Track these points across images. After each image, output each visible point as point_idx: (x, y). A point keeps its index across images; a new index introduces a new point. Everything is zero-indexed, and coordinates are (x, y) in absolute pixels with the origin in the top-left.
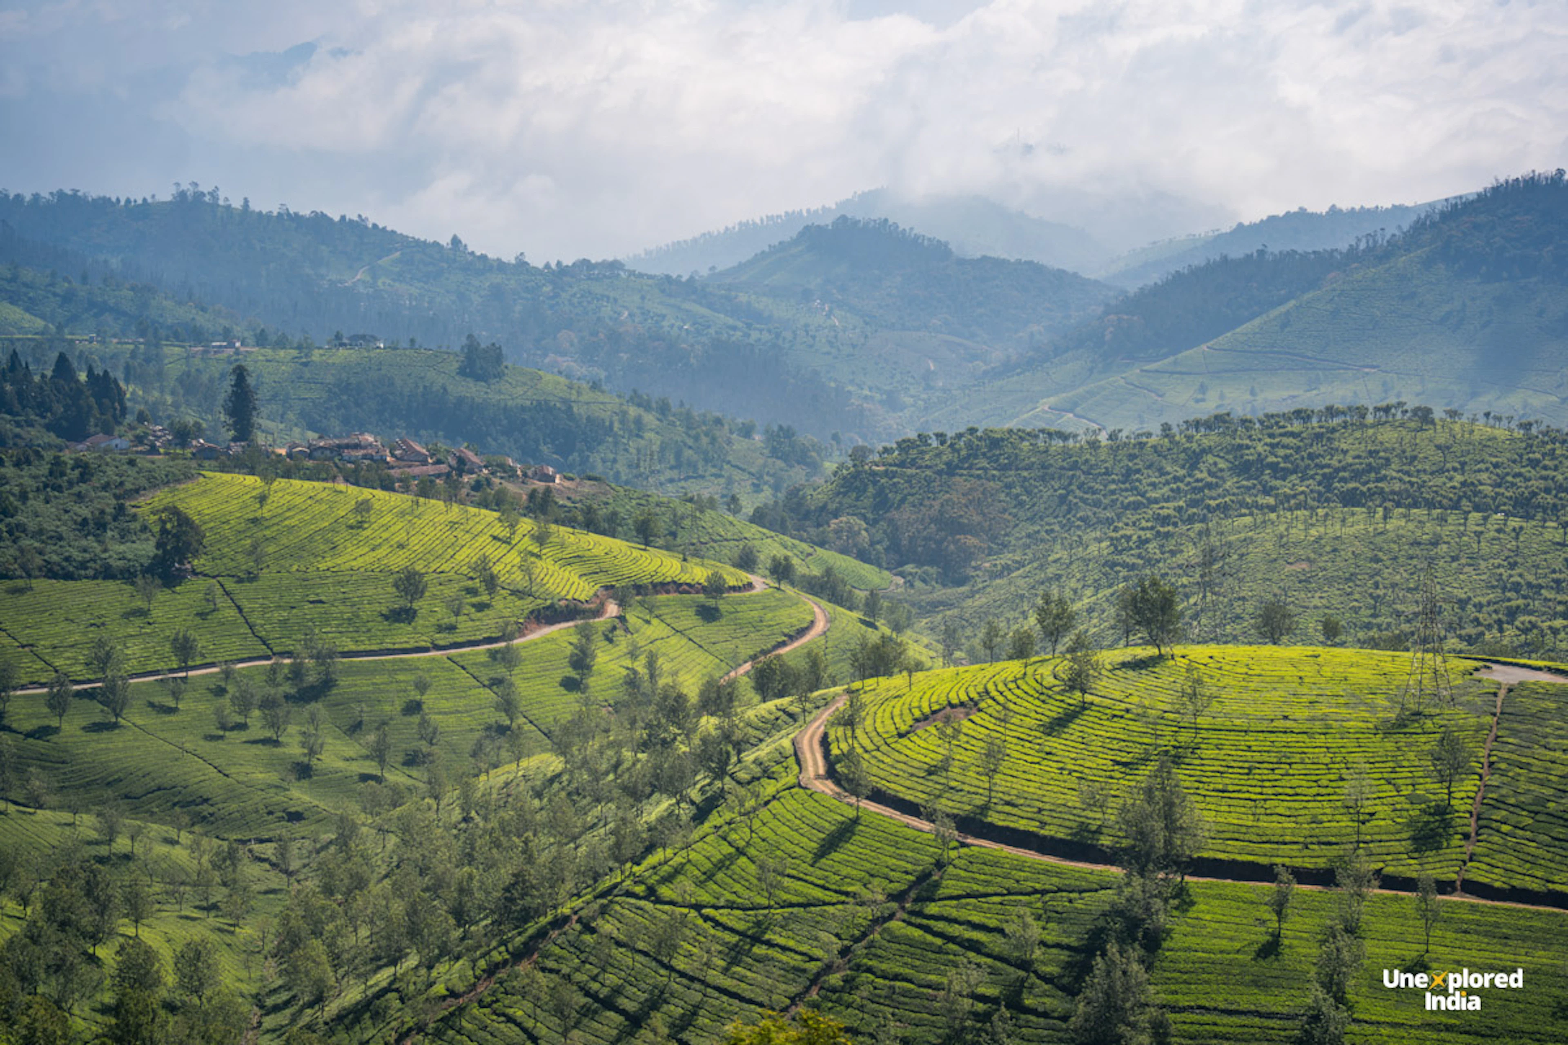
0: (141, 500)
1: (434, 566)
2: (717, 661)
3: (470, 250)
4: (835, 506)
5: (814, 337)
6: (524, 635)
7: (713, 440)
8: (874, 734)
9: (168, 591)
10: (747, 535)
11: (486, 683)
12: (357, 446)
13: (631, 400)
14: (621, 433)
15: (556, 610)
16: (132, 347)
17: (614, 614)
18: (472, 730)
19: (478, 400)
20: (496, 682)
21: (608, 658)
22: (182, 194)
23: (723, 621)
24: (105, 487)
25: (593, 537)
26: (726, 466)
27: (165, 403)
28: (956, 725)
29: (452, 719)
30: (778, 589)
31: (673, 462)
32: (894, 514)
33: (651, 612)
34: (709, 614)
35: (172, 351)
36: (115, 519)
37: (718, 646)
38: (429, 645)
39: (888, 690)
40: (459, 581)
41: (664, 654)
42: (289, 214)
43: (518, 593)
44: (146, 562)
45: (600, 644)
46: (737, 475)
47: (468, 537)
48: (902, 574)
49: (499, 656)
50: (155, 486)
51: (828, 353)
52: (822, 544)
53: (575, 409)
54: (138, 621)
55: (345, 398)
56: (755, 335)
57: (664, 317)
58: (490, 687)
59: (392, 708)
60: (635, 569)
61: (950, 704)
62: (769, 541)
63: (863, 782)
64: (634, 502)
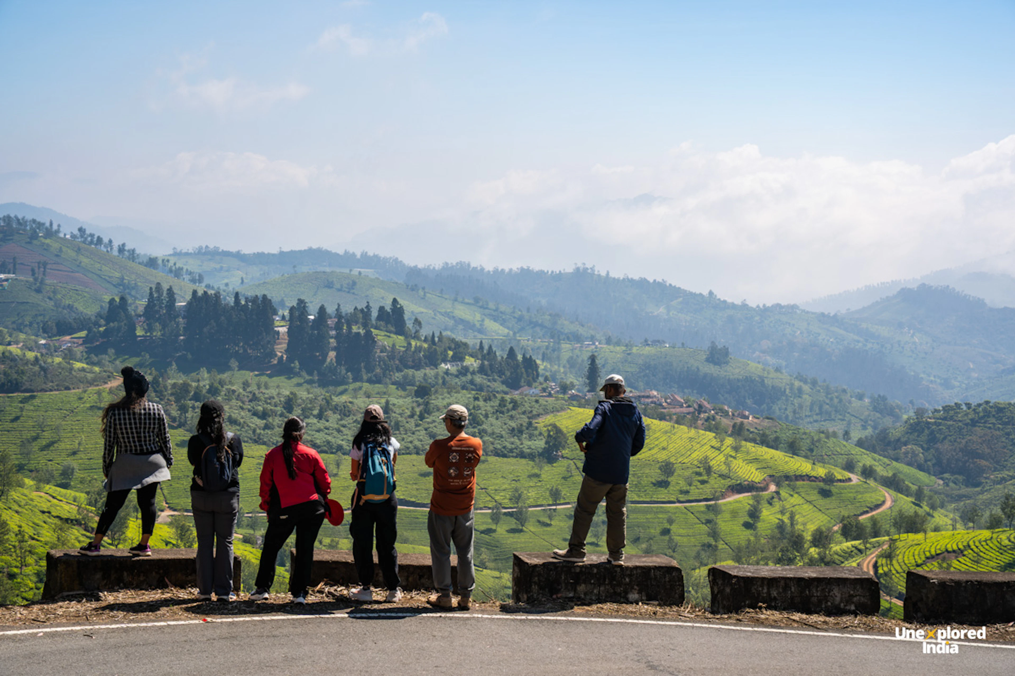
0: (540, 420)
1: (680, 460)
2: (829, 519)
3: (718, 297)
4: (905, 439)
5: (903, 348)
6: (725, 498)
7: (841, 401)
8: (902, 564)
9: (550, 465)
10: (853, 452)
11: (704, 521)
12: (648, 397)
13: (796, 378)
14: (790, 395)
15: (742, 486)
16: (547, 344)
17: (774, 490)
18: (695, 546)
19: (715, 375)
20: (708, 522)
21: (769, 513)
22: (578, 269)
23: (834, 498)
24: (524, 413)
25: (765, 449)
26: (847, 415)
27: (559, 371)
28: (949, 562)
29: (685, 539)
30: (866, 482)
31: (817, 411)
32: (939, 445)
33: (794, 490)
34: (825, 494)
35: (565, 346)
36: (527, 429)
37: (830, 511)
38: (675, 500)
39: (913, 541)
40: (692, 468)
41: (799, 513)
42: (628, 279)
43: (722, 476)
44: (540, 451)
45: (765, 506)
46: (853, 420)
47: (698, 446)
48: (942, 479)
49: (711, 508)
50: (547, 413)
51: (911, 357)
52: (897, 460)
53: (766, 381)
54: (535, 480)
55: (647, 371)
56: (869, 346)
57: (819, 334)
58: (706, 524)
59: (655, 531)
60: (786, 467)
61: (947, 551)
62: (865, 456)
63: (893, 589)
64: (791, 432)
